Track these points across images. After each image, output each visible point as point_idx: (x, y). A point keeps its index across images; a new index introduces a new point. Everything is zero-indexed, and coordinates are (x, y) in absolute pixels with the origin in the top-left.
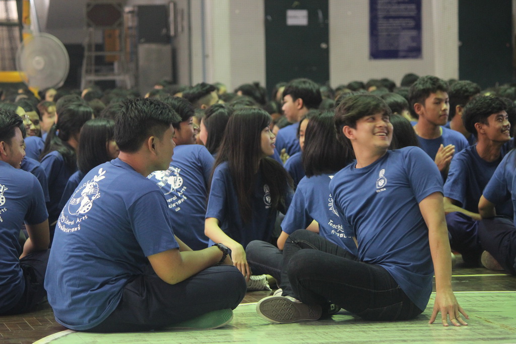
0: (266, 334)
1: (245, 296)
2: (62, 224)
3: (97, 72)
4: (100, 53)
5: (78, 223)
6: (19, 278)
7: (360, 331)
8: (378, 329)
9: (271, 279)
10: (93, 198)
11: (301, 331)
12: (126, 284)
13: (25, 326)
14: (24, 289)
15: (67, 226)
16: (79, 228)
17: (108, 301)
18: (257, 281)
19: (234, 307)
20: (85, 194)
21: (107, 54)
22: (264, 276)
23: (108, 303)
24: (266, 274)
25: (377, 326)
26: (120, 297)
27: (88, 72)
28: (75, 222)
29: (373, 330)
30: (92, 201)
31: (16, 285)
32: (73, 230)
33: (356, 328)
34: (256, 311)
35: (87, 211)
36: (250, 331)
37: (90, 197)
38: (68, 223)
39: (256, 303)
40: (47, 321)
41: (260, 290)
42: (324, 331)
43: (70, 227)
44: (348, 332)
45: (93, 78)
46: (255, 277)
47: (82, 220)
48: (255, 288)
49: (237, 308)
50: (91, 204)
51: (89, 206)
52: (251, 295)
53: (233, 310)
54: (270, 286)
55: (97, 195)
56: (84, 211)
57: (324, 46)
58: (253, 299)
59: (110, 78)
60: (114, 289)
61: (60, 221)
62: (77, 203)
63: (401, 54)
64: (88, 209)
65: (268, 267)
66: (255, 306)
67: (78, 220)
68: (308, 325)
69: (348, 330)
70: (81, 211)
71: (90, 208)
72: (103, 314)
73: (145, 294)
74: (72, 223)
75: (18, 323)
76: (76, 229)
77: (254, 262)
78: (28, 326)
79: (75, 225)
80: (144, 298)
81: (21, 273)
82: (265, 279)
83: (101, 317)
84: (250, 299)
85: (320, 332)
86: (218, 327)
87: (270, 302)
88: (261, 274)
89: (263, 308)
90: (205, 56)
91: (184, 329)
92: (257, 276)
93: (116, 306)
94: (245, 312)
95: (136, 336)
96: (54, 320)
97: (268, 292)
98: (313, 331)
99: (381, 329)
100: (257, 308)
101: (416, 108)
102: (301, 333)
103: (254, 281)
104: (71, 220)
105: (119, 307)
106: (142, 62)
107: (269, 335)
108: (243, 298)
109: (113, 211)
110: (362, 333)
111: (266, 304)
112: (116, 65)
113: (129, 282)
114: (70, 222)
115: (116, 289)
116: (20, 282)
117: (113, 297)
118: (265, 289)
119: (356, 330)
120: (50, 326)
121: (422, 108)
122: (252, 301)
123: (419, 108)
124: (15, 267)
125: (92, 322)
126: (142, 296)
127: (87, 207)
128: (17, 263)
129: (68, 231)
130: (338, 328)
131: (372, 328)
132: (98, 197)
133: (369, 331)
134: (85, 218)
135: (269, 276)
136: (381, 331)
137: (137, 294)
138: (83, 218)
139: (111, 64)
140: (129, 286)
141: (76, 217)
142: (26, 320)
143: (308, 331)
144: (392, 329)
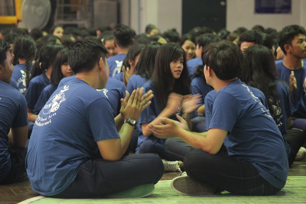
0: (177, 202)
1: (163, 176)
2: (38, 122)
3: (65, 18)
4: (67, 5)
5: (50, 118)
6: (8, 159)
7: (242, 202)
8: (255, 201)
9: (181, 164)
10: (61, 102)
11: (202, 201)
12: (81, 164)
13: (11, 193)
14: (11, 167)
15: (42, 122)
16: (50, 122)
17: (69, 175)
18: (172, 165)
19: (156, 182)
20: (55, 101)
21: (72, 6)
22: (177, 162)
23: (68, 177)
24: (178, 161)
25: (255, 199)
26: (77, 173)
27: (59, 18)
28: (48, 118)
29: (252, 201)
30: (60, 103)
31: (5, 164)
32: (46, 124)
33: (240, 200)
34: (170, 186)
35: (56, 110)
36: (166, 200)
37: (58, 101)
38: (43, 120)
39: (171, 181)
40: (26, 190)
41: (174, 172)
42: (218, 201)
43: (45, 122)
44: (234, 202)
45: (62, 22)
46: (170, 162)
47: (53, 116)
48: (171, 170)
49: (157, 184)
50: (59, 106)
51: (58, 107)
52: (167, 175)
53: (154, 184)
54: (181, 169)
55: (63, 99)
56: (54, 110)
57: (223, 3)
58: (169, 177)
59: (73, 22)
60: (73, 168)
61: (37, 121)
62: (49, 107)
63: (277, 10)
64: (56, 109)
65: (180, 156)
66: (170, 182)
67: (50, 117)
68: (206, 197)
69: (234, 201)
70: (52, 111)
71: (58, 108)
72: (65, 185)
73: (93, 172)
74: (46, 119)
75: (5, 191)
76: (48, 122)
77: (170, 152)
78: (12, 193)
79: (48, 120)
80: (93, 174)
81: (9, 156)
82: (177, 164)
83: (64, 186)
84: (167, 178)
85: (214, 202)
86: (144, 196)
87: (180, 180)
88: (175, 161)
89: (176, 184)
90: (140, 9)
91: (121, 197)
92: (172, 162)
93: (74, 179)
94: (163, 186)
95: (87, 201)
96: (31, 189)
97: (179, 173)
98: (210, 201)
99: (257, 201)
100: (171, 184)
101: (286, 47)
102: (201, 202)
103: (170, 165)
104: (44, 118)
105: (76, 180)
106: (96, 12)
107: (179, 203)
108: (162, 176)
109: (75, 108)
110: (244, 203)
111: (178, 181)
112: (78, 14)
113: (83, 163)
114: (44, 119)
115: (75, 167)
116: (8, 163)
117: (72, 173)
118: (177, 171)
119: (240, 201)
120: (28, 193)
121: (290, 48)
122: (168, 179)
123: (288, 48)
124: (5, 153)
125: (57, 190)
126: (92, 172)
127: (56, 107)
128: (6, 149)
129: (43, 125)
130: (228, 199)
131: (251, 200)
132: (64, 100)
133: (249, 202)
134: (54, 115)
135: (180, 162)
136: (257, 202)
137: (88, 171)
138: (53, 114)
139: (75, 13)
140: (83, 166)
141: (48, 115)
142: (11, 189)
143: (206, 201)
144: (265, 201)
